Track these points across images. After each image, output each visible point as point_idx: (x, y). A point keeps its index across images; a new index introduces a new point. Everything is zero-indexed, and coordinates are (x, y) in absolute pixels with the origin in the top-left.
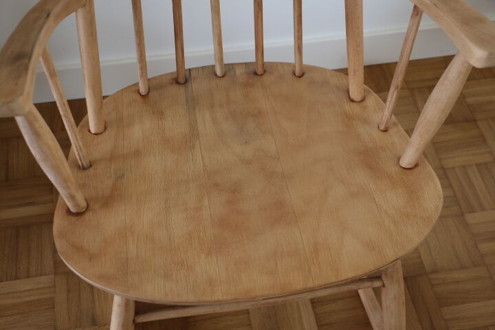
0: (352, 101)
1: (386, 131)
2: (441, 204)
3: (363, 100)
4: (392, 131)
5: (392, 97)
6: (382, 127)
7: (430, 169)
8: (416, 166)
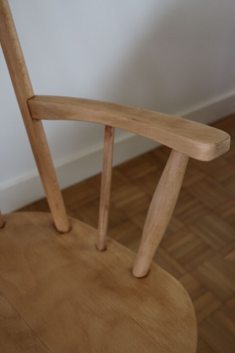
0: (61, 233)
1: (105, 249)
2: (189, 299)
3: (70, 229)
4: (111, 247)
5: (104, 217)
6: (101, 247)
7: (161, 271)
8: (149, 272)
